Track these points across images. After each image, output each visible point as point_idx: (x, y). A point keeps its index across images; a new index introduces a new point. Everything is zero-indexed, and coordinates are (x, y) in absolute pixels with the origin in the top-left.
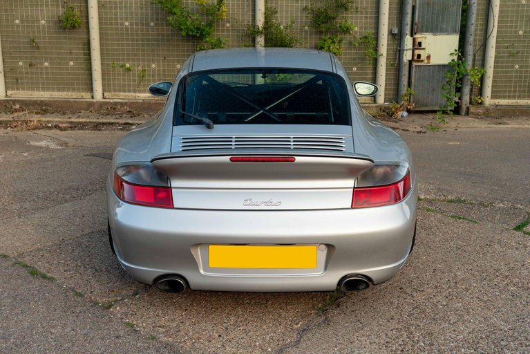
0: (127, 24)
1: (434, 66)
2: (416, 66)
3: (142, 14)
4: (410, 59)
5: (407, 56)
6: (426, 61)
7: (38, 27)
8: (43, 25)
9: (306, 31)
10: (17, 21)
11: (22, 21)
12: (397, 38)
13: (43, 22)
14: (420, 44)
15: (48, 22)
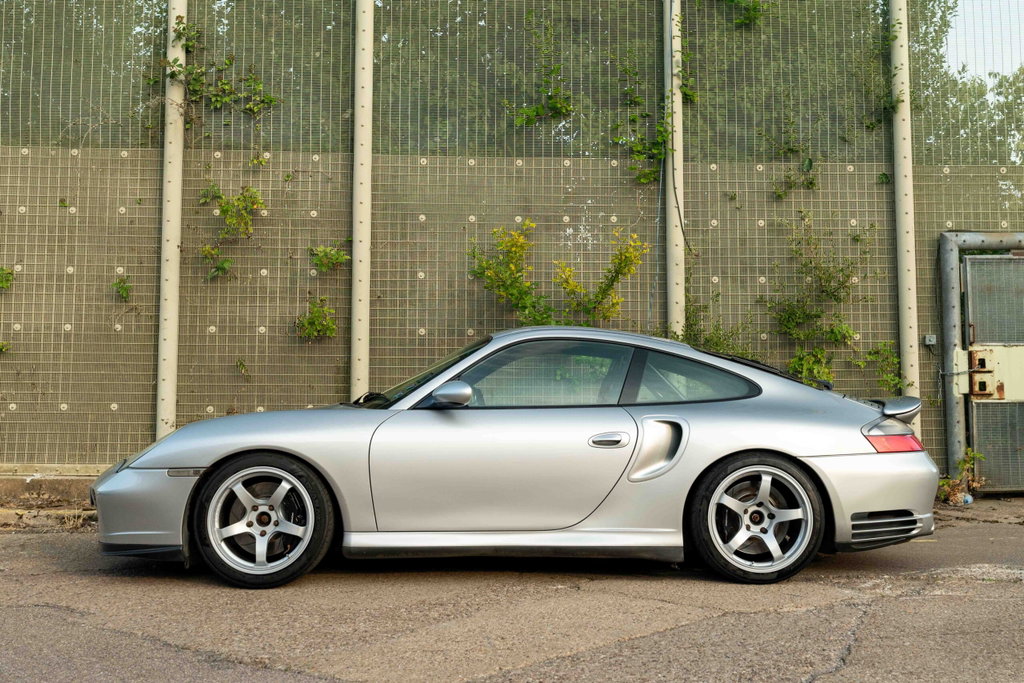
0: (422, 331)
1: (1013, 404)
2: (978, 404)
3: (451, 312)
4: (966, 390)
5: (960, 386)
6: (996, 395)
7: (252, 339)
8: (262, 336)
9: (763, 342)
10: (212, 329)
11: (222, 329)
12: (936, 354)
13: (262, 330)
14: (982, 363)
15: (271, 329)
